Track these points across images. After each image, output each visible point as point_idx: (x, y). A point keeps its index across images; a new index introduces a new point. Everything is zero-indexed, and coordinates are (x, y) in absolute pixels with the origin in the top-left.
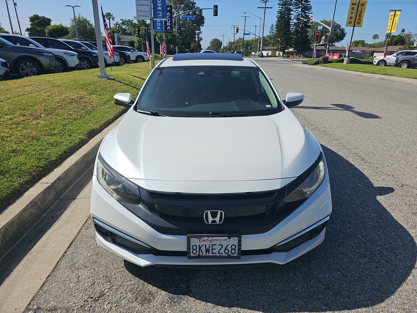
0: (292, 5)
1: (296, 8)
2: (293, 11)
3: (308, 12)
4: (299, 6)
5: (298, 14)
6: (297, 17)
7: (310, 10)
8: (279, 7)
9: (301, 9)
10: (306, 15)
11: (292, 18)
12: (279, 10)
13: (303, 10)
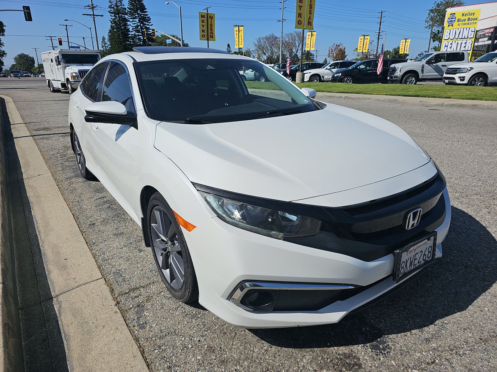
0: (126, 14)
1: (131, 18)
2: (129, 21)
3: (147, 23)
4: (135, 16)
5: (136, 25)
6: (135, 29)
7: (149, 22)
8: (111, 16)
9: (138, 19)
10: (145, 27)
11: (131, 30)
12: (112, 19)
13: (141, 20)
